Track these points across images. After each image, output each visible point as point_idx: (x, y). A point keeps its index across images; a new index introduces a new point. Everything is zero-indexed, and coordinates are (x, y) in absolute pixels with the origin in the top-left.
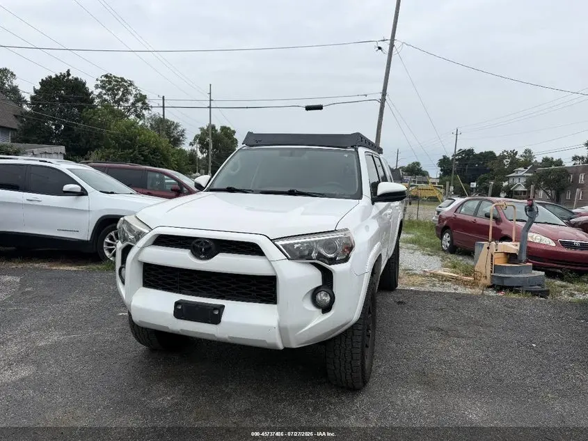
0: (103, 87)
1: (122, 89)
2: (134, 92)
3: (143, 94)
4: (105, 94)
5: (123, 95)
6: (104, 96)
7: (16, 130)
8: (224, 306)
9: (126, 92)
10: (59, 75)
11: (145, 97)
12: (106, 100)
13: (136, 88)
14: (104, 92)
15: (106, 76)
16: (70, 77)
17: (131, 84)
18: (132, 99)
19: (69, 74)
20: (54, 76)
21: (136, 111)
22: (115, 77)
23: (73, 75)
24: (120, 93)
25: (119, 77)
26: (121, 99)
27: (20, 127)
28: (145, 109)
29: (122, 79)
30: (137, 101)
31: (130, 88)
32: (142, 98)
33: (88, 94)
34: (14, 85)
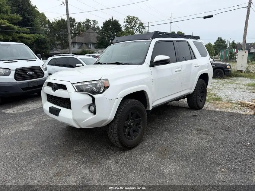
0: (127, 22)
1: (134, 22)
2: (138, 22)
3: (142, 22)
4: (128, 25)
5: (134, 24)
6: (128, 26)
7: (96, 43)
8: (61, 109)
9: (136, 22)
10: (109, 19)
11: (143, 23)
12: (128, 27)
13: (139, 20)
14: (127, 24)
15: (128, 17)
16: (113, 20)
17: (137, 19)
18: (137, 25)
19: (112, 19)
20: (107, 21)
21: (139, 30)
22: (131, 17)
23: (114, 19)
24: (133, 23)
25: (133, 16)
26: (133, 26)
27: (97, 42)
28: (143, 29)
29: (134, 17)
30: (140, 25)
31: (137, 20)
32: (141, 24)
33: (119, 26)
34: (98, 26)
